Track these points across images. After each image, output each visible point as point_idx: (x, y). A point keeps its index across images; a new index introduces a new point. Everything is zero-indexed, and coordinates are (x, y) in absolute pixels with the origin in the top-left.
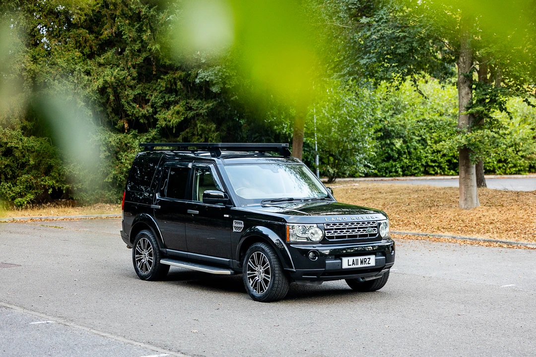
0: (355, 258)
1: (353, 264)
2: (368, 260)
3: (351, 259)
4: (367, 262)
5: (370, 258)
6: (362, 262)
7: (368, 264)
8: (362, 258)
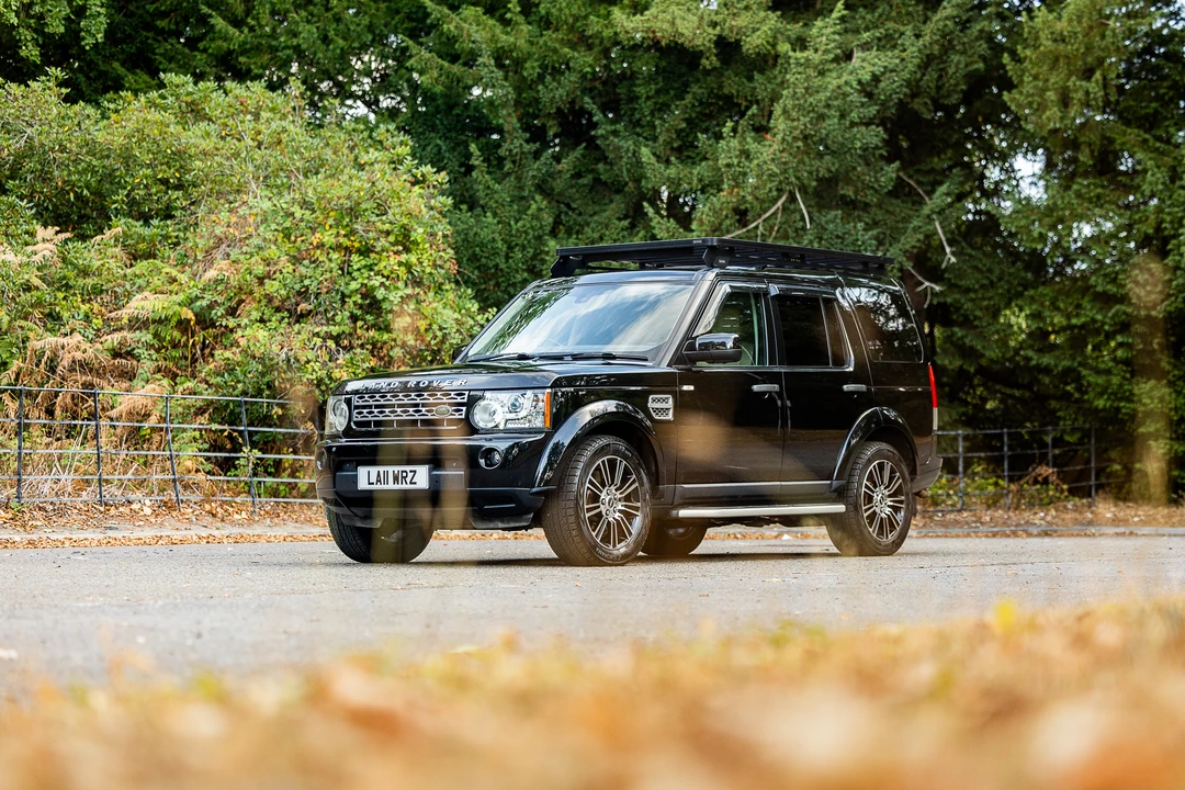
0: (382, 469)
1: (378, 481)
2: (410, 475)
3: (374, 470)
4: (408, 480)
5: (415, 472)
6: (396, 479)
7: (411, 483)
8: (397, 469)
